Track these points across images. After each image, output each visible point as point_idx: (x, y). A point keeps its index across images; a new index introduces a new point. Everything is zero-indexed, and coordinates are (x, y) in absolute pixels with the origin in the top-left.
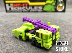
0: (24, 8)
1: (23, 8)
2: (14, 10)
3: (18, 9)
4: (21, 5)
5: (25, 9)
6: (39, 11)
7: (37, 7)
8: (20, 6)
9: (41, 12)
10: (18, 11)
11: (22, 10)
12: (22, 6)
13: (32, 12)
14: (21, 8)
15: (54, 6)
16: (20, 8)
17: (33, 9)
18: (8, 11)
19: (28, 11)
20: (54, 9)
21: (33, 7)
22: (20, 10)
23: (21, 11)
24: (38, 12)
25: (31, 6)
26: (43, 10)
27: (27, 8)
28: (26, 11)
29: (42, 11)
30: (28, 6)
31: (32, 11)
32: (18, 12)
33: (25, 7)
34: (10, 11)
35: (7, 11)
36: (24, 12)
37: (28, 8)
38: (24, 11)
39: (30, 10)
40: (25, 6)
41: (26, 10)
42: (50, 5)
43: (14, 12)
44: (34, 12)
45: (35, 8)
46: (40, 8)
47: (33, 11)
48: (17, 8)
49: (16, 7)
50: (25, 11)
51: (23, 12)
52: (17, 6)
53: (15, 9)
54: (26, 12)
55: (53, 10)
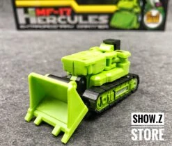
0: (63, 20)
1: (59, 20)
2: (37, 24)
3: (48, 21)
4: (56, 12)
5: (64, 22)
6: (100, 27)
7: (96, 17)
8: (52, 14)
9: (105, 29)
10: (48, 27)
11: (58, 24)
12: (57, 15)
13: (84, 29)
14: (54, 20)
15: (137, 14)
16: (51, 19)
17: (85, 22)
18: (22, 27)
19: (72, 27)
20: (138, 22)
21: (85, 16)
22: (51, 24)
23: (55, 27)
24: (97, 29)
25: (79, 14)
26: (109, 24)
27: (69, 19)
28: (68, 26)
29: (107, 27)
30: (73, 14)
31: (82, 27)
32: (46, 29)
33: (64, 17)
34: (28, 26)
35: (18, 27)
36: (63, 29)
37: (73, 19)
38: (61, 26)
39: (78, 23)
40: (65, 13)
41: (68, 23)
42: (128, 13)
43: (38, 29)
44: (88, 29)
45: (91, 19)
46: (103, 19)
47: (86, 27)
48: (45, 20)
49: (43, 17)
50: (65, 26)
51: (59, 29)
52: (46, 15)
53: (40, 21)
54: (67, 29)
55: (135, 25)
